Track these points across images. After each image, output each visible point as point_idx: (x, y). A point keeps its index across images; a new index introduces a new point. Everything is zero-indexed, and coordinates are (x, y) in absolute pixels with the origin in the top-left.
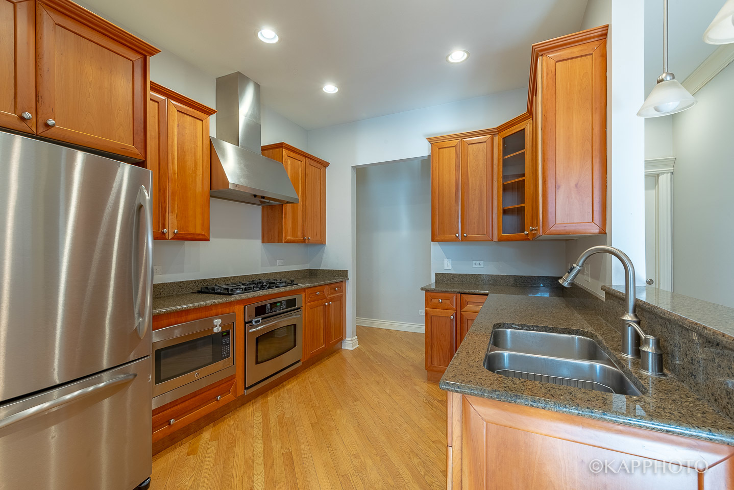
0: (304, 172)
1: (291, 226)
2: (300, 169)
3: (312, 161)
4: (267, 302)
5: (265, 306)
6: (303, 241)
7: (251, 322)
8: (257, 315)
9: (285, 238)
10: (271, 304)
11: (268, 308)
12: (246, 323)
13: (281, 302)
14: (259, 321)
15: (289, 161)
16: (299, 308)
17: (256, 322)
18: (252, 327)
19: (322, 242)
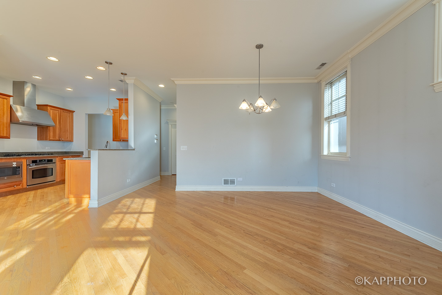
0: (60, 115)
1: (52, 134)
2: (58, 114)
3: (65, 111)
4: (38, 159)
5: (37, 160)
6: (59, 140)
7: (30, 165)
8: (32, 163)
9: (49, 139)
10: (40, 160)
11: (38, 161)
12: (27, 165)
13: (45, 160)
14: (34, 165)
15: (51, 111)
16: (55, 163)
17: (32, 165)
18: (31, 166)
19: (71, 141)
